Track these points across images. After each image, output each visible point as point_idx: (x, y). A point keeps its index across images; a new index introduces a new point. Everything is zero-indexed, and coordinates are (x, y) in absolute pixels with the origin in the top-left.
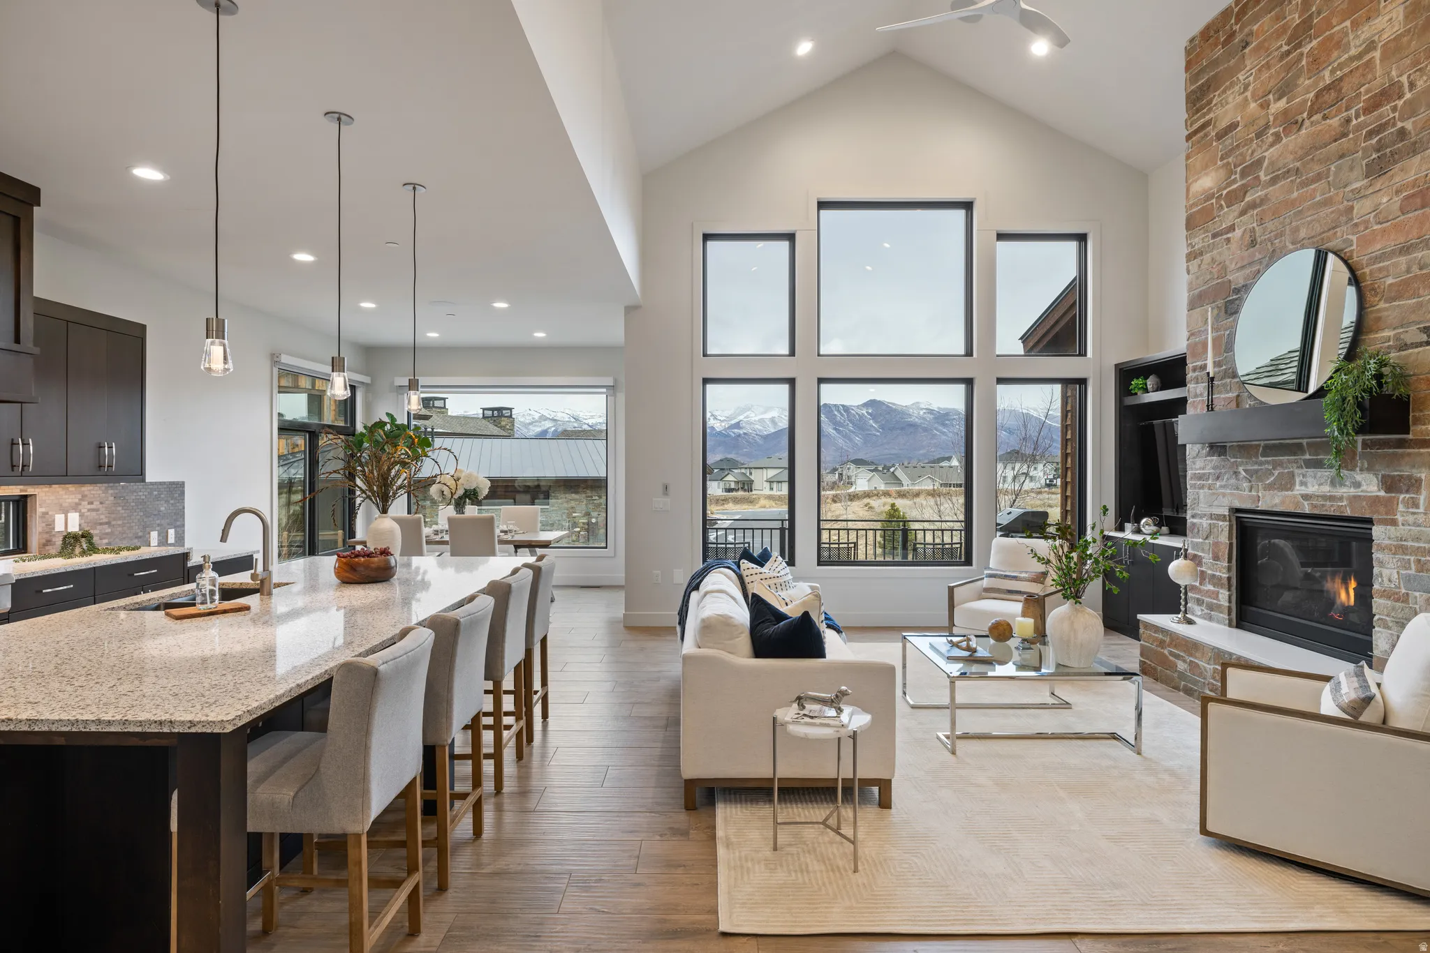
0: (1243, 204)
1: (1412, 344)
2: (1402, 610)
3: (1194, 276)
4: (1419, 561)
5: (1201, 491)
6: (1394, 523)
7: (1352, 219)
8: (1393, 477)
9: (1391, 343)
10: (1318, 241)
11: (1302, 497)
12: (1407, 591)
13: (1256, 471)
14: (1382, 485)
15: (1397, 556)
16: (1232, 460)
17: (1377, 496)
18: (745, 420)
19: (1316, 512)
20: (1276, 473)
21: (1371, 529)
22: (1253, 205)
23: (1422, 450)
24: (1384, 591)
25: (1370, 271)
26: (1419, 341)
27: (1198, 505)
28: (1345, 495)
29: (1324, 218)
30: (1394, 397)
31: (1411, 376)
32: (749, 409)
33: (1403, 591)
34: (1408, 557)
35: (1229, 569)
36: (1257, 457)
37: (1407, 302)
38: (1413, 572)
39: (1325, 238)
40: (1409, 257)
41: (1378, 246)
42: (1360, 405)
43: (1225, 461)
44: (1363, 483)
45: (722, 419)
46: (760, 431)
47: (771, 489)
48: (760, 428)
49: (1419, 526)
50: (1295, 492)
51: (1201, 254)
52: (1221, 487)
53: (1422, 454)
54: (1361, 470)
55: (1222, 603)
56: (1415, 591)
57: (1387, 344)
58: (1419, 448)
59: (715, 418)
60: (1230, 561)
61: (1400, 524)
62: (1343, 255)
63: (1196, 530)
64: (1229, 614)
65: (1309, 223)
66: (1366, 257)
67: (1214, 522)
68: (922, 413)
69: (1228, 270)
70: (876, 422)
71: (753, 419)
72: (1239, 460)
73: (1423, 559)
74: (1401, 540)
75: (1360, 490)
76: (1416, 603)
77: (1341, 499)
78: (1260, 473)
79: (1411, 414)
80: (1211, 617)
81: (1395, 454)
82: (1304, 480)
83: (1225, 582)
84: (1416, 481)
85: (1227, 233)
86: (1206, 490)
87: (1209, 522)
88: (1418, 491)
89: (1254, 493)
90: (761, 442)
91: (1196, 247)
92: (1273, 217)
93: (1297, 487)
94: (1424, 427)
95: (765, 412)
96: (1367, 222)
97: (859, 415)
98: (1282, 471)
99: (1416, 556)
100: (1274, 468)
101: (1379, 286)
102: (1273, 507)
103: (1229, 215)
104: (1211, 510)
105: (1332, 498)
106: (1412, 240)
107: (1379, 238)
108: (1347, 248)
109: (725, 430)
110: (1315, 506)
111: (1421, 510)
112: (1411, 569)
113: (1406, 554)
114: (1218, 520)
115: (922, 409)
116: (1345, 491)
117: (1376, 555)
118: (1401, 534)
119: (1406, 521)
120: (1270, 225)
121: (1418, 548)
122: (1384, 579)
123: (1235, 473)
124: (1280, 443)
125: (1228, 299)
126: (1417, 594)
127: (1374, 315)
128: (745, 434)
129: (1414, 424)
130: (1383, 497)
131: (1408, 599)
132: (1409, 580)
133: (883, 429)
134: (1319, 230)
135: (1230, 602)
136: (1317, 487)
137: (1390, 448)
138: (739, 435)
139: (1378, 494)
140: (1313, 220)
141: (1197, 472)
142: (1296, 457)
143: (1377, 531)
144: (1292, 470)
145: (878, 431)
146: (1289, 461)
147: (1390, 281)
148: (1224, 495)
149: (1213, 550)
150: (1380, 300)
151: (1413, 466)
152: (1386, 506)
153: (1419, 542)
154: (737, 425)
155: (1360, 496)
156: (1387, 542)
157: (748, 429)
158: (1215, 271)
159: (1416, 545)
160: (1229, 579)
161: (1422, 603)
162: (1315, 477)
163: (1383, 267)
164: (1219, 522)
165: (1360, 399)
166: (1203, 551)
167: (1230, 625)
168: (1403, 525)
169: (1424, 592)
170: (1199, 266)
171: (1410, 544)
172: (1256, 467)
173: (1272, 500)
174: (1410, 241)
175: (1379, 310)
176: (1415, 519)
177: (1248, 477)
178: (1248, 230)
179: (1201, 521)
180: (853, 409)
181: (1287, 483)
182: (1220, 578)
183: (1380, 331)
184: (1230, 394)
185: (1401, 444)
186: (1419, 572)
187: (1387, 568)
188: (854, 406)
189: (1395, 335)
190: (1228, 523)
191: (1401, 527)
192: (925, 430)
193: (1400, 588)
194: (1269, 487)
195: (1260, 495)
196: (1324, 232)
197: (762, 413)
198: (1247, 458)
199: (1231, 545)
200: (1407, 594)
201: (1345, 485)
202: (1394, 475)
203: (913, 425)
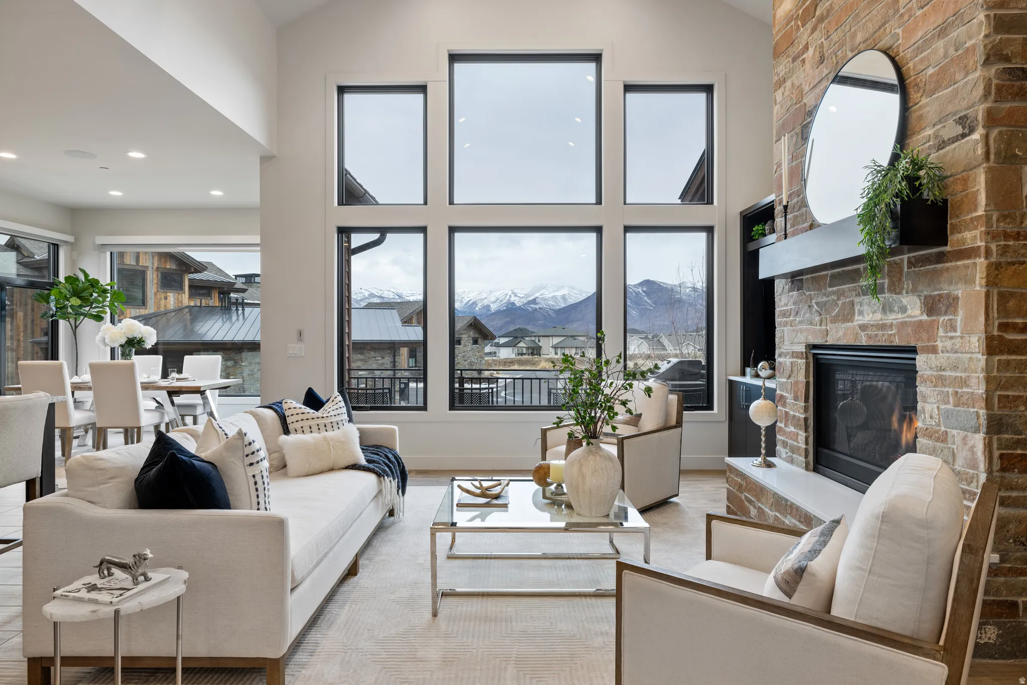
0: (814, 19)
1: (949, 139)
2: (942, 451)
3: (779, 105)
4: (957, 392)
5: (786, 328)
6: (934, 350)
7: (898, 10)
8: (933, 297)
9: (931, 143)
10: (871, 43)
11: (860, 328)
12: (945, 429)
13: (825, 303)
14: (924, 307)
15: (937, 389)
16: (808, 293)
17: (921, 321)
18: (540, 297)
19: (871, 343)
20: (840, 303)
21: (915, 359)
22: (821, 19)
23: (959, 263)
24: (927, 429)
25: (914, 65)
26: (955, 135)
27: (783, 344)
28: (894, 322)
29: (876, 16)
30: (929, 203)
31: (949, 177)
32: (544, 288)
33: (943, 429)
34: (946, 389)
35: (806, 409)
36: (826, 289)
37: (944, 92)
38: (950, 407)
39: (877, 37)
40: (946, 39)
41: (920, 34)
42: (892, 213)
43: (802, 295)
44: (909, 307)
45: (521, 296)
46: (553, 305)
47: (556, 354)
48: (552, 303)
49: (956, 352)
50: (855, 323)
51: (784, 81)
52: (800, 322)
53: (958, 267)
54: (907, 293)
55: (800, 445)
56: (952, 428)
57: (927, 145)
58: (956, 261)
59: (516, 296)
60: (806, 400)
61: (940, 351)
62: (891, 53)
63: (782, 370)
64: (806, 457)
65: (864, 24)
66: (910, 50)
67: (794, 360)
68: (688, 291)
69: (804, 93)
70: (650, 299)
71: (548, 296)
72: (812, 293)
73: (960, 390)
74: (941, 370)
75: (906, 315)
76: (954, 443)
77: (891, 325)
78: (828, 305)
79: (949, 222)
80: (792, 460)
81: (935, 271)
82: (861, 308)
83: (802, 422)
84: (954, 299)
85: (802, 54)
86: (789, 328)
87: (792, 360)
88: (955, 313)
89: (824, 327)
90: (553, 315)
91: (781, 75)
92: (837, 27)
93: (856, 317)
94: (960, 236)
95: (557, 291)
96: (910, 10)
97: (635, 292)
98: (844, 301)
99: (954, 387)
100: (838, 299)
101: (921, 80)
102: (838, 340)
103: (804, 34)
104: (793, 348)
105: (883, 327)
106: (949, 18)
107: (920, 24)
108: (895, 43)
109: (524, 305)
110: (869, 337)
111: (958, 334)
112: (949, 403)
113: (945, 386)
114: (797, 358)
115: (688, 288)
116: (894, 318)
117: (921, 389)
118: (940, 363)
119: (945, 347)
120: (835, 37)
121: (956, 377)
122: (927, 416)
123: (810, 307)
124: (843, 271)
125: (804, 123)
126: (955, 432)
127: (917, 113)
128: (540, 308)
129: (952, 233)
130: (926, 321)
131: (946, 438)
132: (948, 417)
133: (655, 304)
134: (871, 31)
135: (807, 443)
136: (871, 315)
137: (931, 265)
138: (536, 310)
139: (921, 318)
140: (867, 21)
141: (782, 309)
142: (855, 285)
143: (921, 361)
144: (851, 299)
145: (652, 306)
146: (850, 290)
147: (931, 71)
148: (801, 331)
149: (794, 391)
150: (921, 96)
151: (951, 283)
152: (928, 332)
153: (956, 372)
154: (534, 301)
155: (906, 322)
156: (929, 373)
157: (543, 305)
158: (794, 96)
159: (954, 374)
160: (806, 419)
161: (959, 443)
162: (869, 305)
163: (924, 57)
164: (798, 360)
165: (892, 206)
166: (787, 392)
167: (807, 469)
168: (942, 352)
169: (961, 430)
170: (783, 94)
171: (947, 373)
172: (825, 299)
173: (839, 334)
174: (946, 20)
175: (921, 108)
176: (953, 344)
177: (819, 310)
178: (818, 46)
179: (785, 359)
180: (630, 288)
181: (847, 315)
182: (799, 419)
183: (922, 132)
184: (806, 224)
185: (941, 258)
186: (957, 406)
187: (929, 403)
188: (631, 285)
189: (934, 134)
190: (805, 361)
191: (941, 354)
192: (691, 305)
193: (939, 425)
194: (835, 320)
195: (828, 328)
196: (875, 32)
197: (554, 291)
198: (818, 291)
199: (807, 383)
200: (946, 432)
201: (894, 311)
202: (934, 295)
203: (680, 301)
